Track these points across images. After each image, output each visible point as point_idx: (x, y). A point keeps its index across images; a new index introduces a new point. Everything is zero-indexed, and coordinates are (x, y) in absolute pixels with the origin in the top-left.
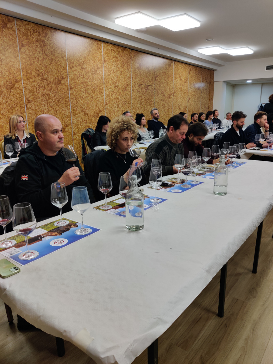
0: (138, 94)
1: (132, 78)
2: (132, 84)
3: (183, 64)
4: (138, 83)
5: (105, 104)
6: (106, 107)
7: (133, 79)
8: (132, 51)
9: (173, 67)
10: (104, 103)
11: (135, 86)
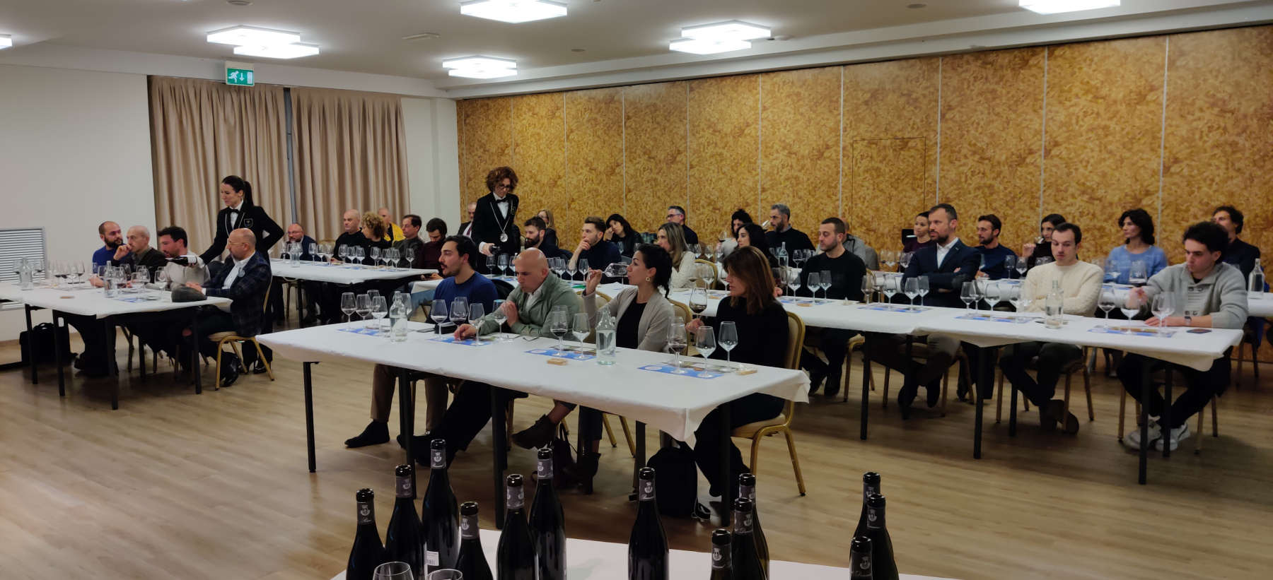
2: (844, 141)
4: (866, 138)
5: (760, 190)
6: (763, 196)
10: (757, 190)
11: (852, 146)
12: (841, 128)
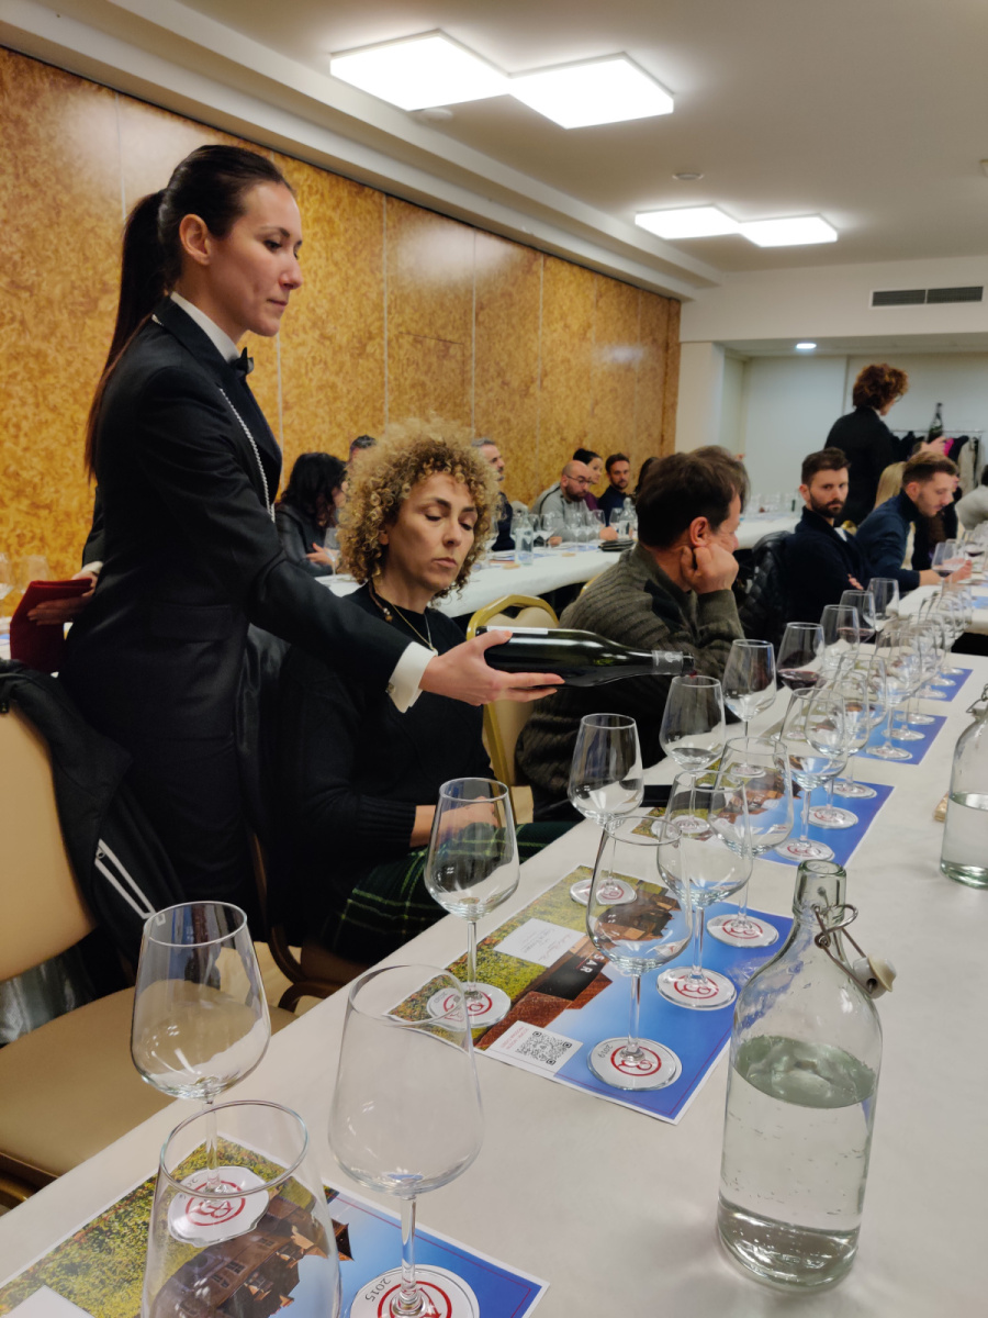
0: (411, 374)
1: (389, 307)
2: (389, 330)
3: (576, 269)
4: (413, 332)
5: (280, 406)
7: (393, 311)
8: (388, 202)
9: (539, 278)
10: (275, 404)
11: (397, 340)
12: (385, 305)
